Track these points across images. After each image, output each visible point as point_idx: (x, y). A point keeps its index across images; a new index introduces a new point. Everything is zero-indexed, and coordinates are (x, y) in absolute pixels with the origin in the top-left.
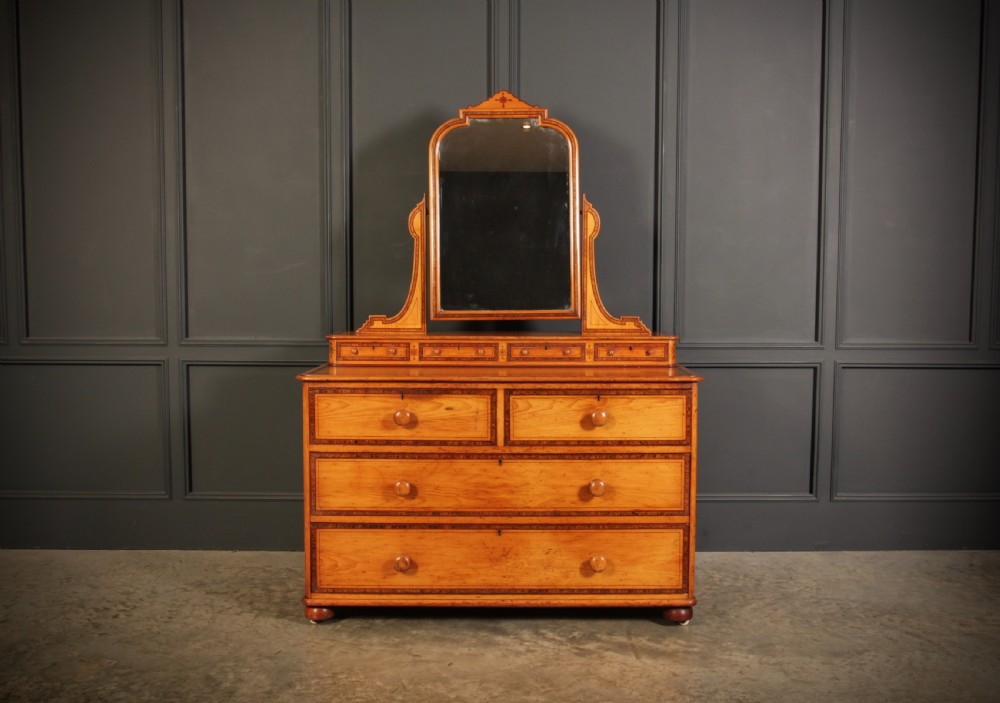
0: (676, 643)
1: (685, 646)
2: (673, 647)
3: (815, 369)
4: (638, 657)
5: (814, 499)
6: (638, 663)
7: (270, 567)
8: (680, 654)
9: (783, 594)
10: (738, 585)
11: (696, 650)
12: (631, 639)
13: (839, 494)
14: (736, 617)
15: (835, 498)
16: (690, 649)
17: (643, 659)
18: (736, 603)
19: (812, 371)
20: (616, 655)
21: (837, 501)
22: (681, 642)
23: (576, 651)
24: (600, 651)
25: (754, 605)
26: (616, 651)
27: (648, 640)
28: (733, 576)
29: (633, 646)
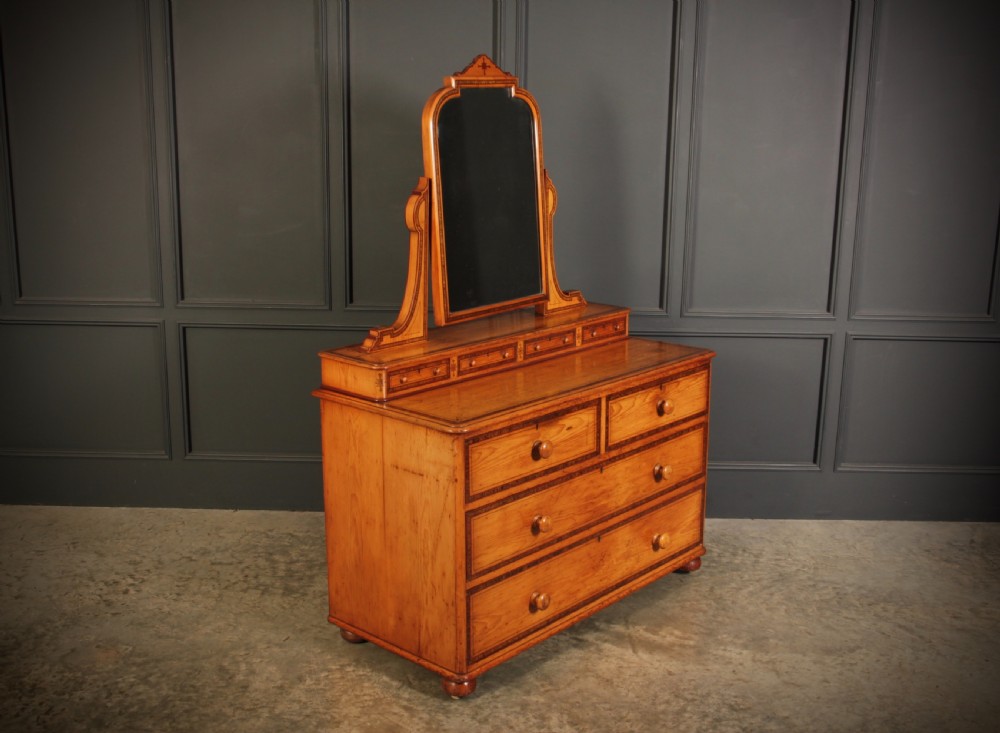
0: (672, 634)
1: (681, 638)
2: (670, 639)
3: (826, 340)
4: (635, 652)
5: (818, 469)
6: (634, 658)
7: (271, 531)
8: (676, 648)
9: (781, 575)
10: (736, 561)
11: (692, 643)
12: (628, 628)
13: (843, 464)
14: (733, 602)
15: (839, 469)
16: (686, 642)
17: (640, 654)
18: (733, 585)
19: (822, 342)
20: (614, 648)
21: (841, 472)
22: (677, 632)
23: (574, 642)
24: (598, 642)
25: (751, 588)
26: (613, 643)
27: (646, 630)
28: (731, 550)
29: (630, 636)
